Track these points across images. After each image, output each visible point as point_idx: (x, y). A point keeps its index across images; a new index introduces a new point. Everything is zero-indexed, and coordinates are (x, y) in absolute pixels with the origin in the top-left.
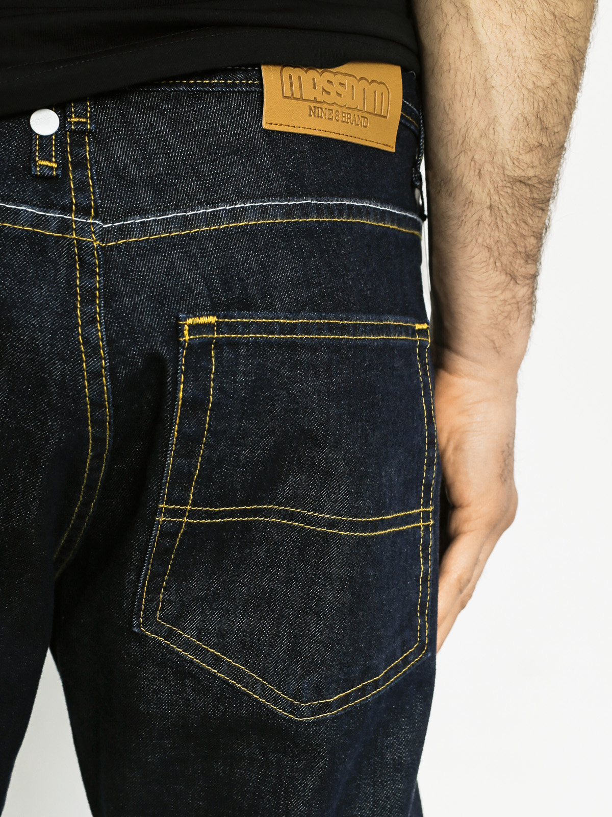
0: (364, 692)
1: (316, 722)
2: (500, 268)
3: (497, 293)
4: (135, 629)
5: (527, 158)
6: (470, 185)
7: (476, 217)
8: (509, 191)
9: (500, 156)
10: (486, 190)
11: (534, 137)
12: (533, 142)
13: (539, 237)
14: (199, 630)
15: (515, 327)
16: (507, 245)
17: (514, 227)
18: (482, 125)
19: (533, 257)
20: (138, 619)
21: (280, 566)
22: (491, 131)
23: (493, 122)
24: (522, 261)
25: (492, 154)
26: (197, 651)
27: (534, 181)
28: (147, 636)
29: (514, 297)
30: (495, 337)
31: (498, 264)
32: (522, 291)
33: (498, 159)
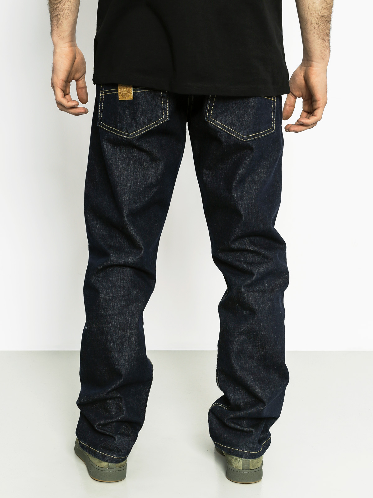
0: (258, 135)
1: (248, 141)
2: (321, 38)
3: (321, 45)
4: (206, 120)
5: (324, 11)
6: (311, 19)
7: (314, 27)
8: (320, 19)
9: (317, 11)
10: (315, 20)
11: (325, 6)
12: (324, 6)
13: (329, 30)
14: (220, 120)
15: (326, 53)
16: (322, 32)
17: (323, 28)
18: (312, 4)
19: (328, 35)
20: (206, 118)
21: (238, 104)
22: (314, 5)
23: (314, 3)
24: (326, 36)
25: (315, 11)
26: (220, 125)
27: (326, 16)
28: (209, 122)
29: (325, 45)
30: (322, 56)
31: (320, 38)
32: (327, 44)
33: (317, 12)
